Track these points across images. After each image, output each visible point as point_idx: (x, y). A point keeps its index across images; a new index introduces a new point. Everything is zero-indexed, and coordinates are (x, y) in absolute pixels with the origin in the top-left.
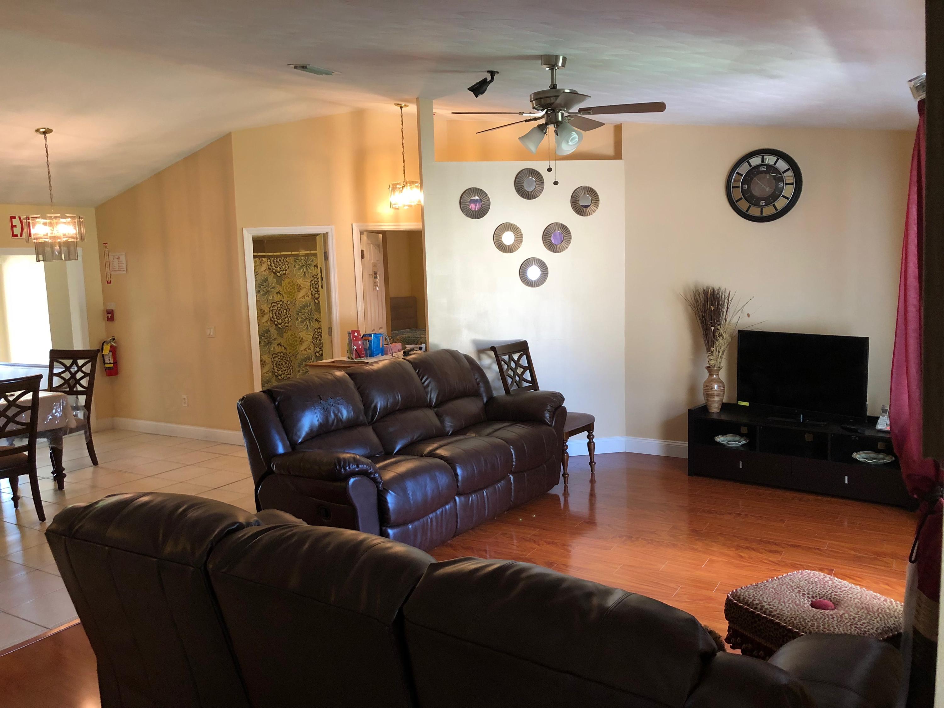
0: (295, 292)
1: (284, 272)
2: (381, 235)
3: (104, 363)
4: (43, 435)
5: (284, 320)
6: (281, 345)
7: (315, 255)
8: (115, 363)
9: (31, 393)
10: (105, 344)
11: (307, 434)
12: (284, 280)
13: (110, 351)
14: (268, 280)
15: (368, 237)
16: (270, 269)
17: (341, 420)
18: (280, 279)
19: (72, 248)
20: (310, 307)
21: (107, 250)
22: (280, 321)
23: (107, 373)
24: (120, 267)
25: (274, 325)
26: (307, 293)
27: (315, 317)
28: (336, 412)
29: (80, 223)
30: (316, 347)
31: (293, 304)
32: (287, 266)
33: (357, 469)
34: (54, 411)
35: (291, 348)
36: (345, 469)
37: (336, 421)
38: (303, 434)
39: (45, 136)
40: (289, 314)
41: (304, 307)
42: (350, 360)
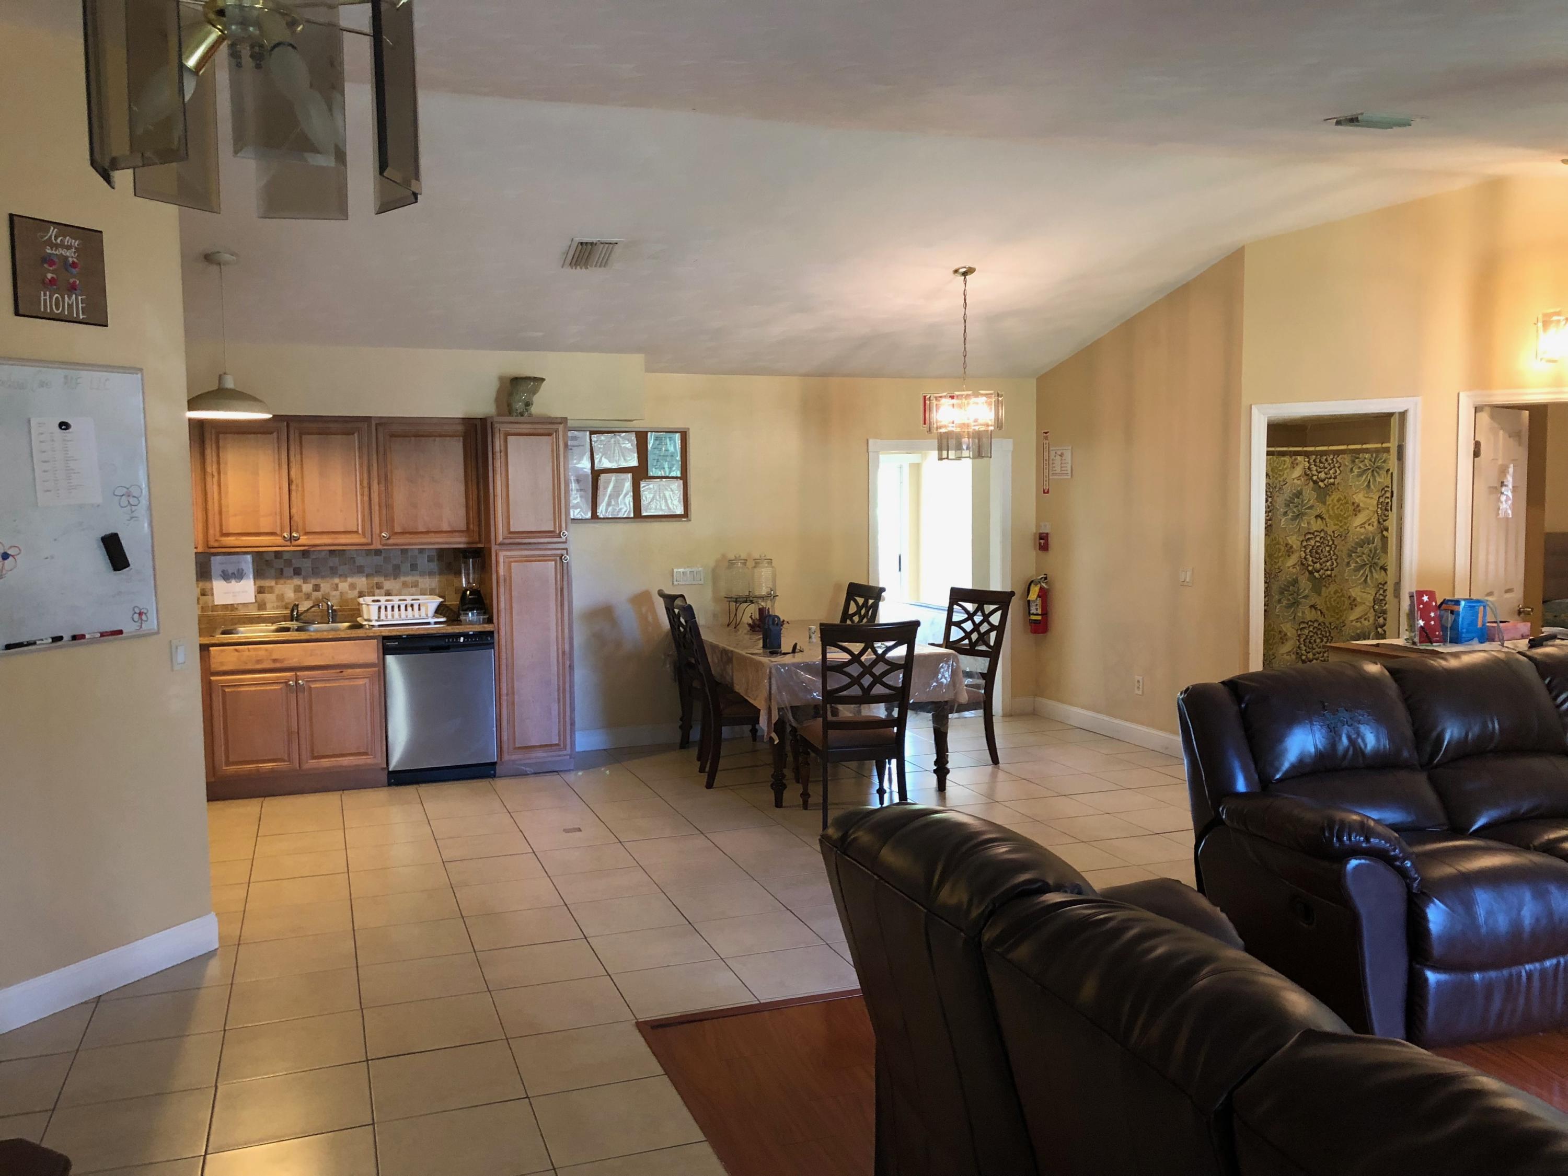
0: (1348, 516)
1: (1332, 480)
2: (1527, 412)
3: (1030, 614)
4: (920, 707)
5: (1324, 565)
6: (1316, 609)
7: (1387, 450)
8: (1045, 614)
9: (905, 646)
10: (1032, 585)
11: (1293, 767)
12: (1330, 493)
13: (1039, 596)
14: (1304, 493)
15: (1492, 417)
16: (1308, 475)
17: (1363, 753)
18: (1323, 492)
19: (985, 441)
20: (1373, 543)
21: (1048, 442)
22: (1318, 566)
23: (1031, 628)
24: (1063, 469)
25: (1307, 573)
26: (1370, 519)
27: (1381, 563)
28: (1354, 736)
29: (997, 403)
30: (1379, 617)
31: (1343, 536)
32: (1337, 469)
33: (1364, 845)
34: (940, 676)
35: (1333, 614)
36: (1340, 839)
37: (1351, 752)
38: (1286, 765)
39: (965, 278)
40: (1334, 554)
41: (1361, 544)
42: (1408, 645)
